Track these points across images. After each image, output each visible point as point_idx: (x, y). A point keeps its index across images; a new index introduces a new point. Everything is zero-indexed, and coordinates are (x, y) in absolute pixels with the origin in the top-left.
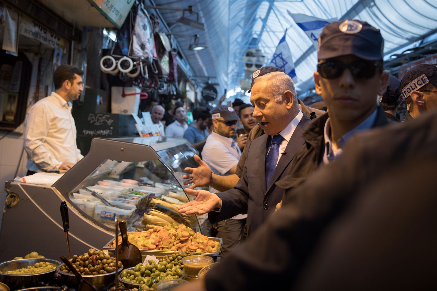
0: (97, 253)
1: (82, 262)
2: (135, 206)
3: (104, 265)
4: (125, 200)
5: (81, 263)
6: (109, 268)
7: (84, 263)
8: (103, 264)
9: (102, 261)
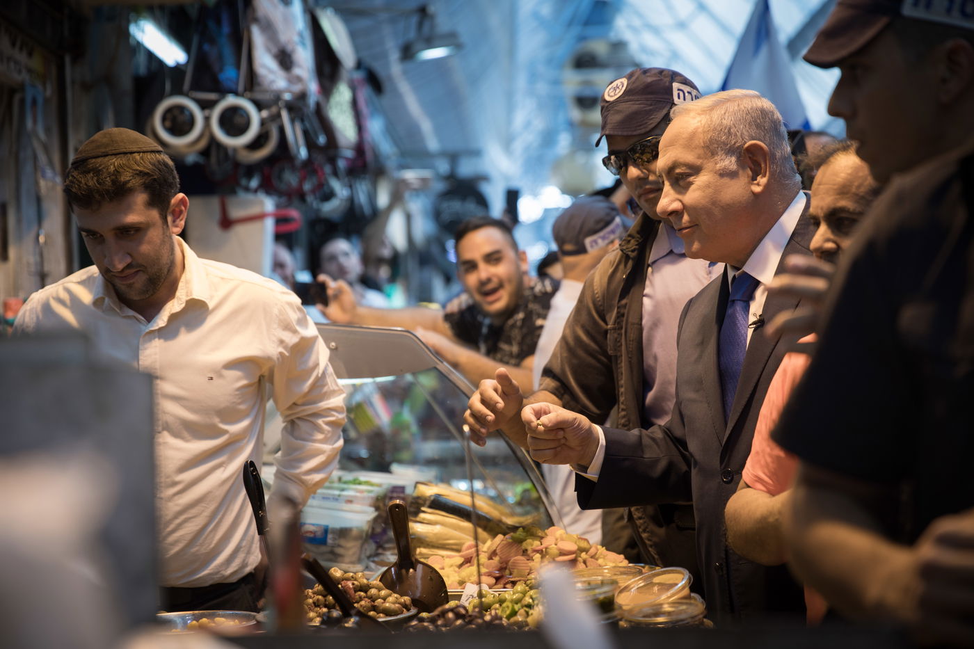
0: (352, 577)
1: (320, 597)
2: (372, 509)
3: (374, 602)
5: (318, 600)
6: (387, 605)
7: (325, 600)
8: (373, 599)
9: (369, 593)
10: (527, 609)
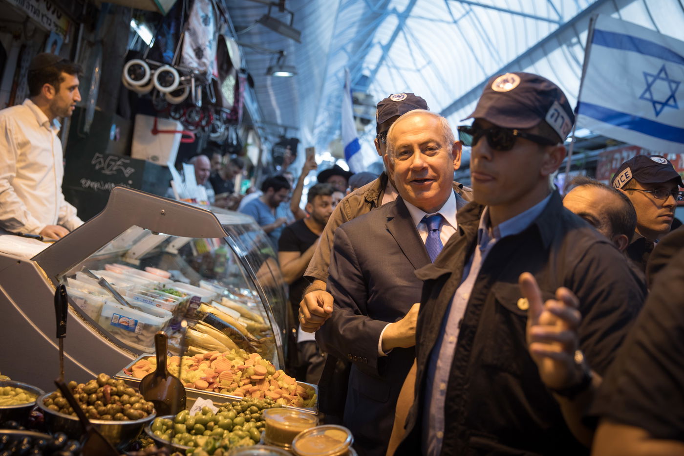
0: (114, 383)
1: (85, 395)
3: (123, 405)
4: (153, 301)
5: (83, 397)
6: (132, 411)
7: (89, 398)
8: (123, 403)
9: (121, 398)
10: (223, 450)
